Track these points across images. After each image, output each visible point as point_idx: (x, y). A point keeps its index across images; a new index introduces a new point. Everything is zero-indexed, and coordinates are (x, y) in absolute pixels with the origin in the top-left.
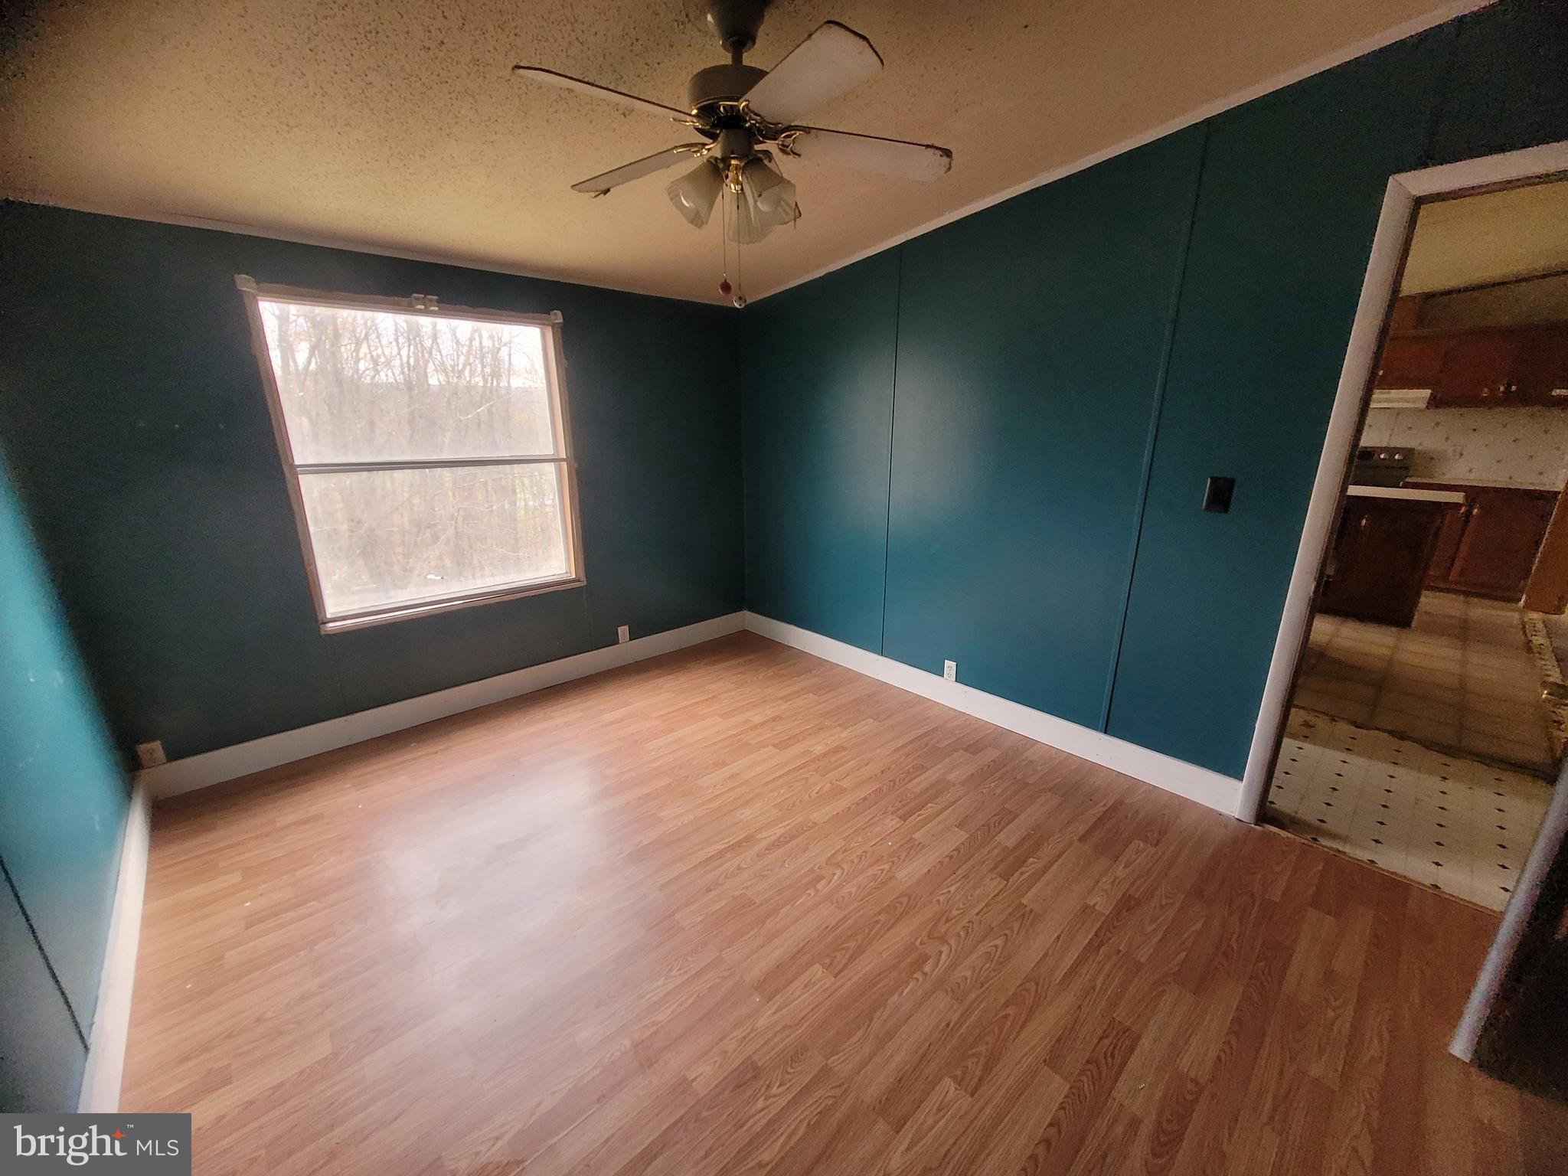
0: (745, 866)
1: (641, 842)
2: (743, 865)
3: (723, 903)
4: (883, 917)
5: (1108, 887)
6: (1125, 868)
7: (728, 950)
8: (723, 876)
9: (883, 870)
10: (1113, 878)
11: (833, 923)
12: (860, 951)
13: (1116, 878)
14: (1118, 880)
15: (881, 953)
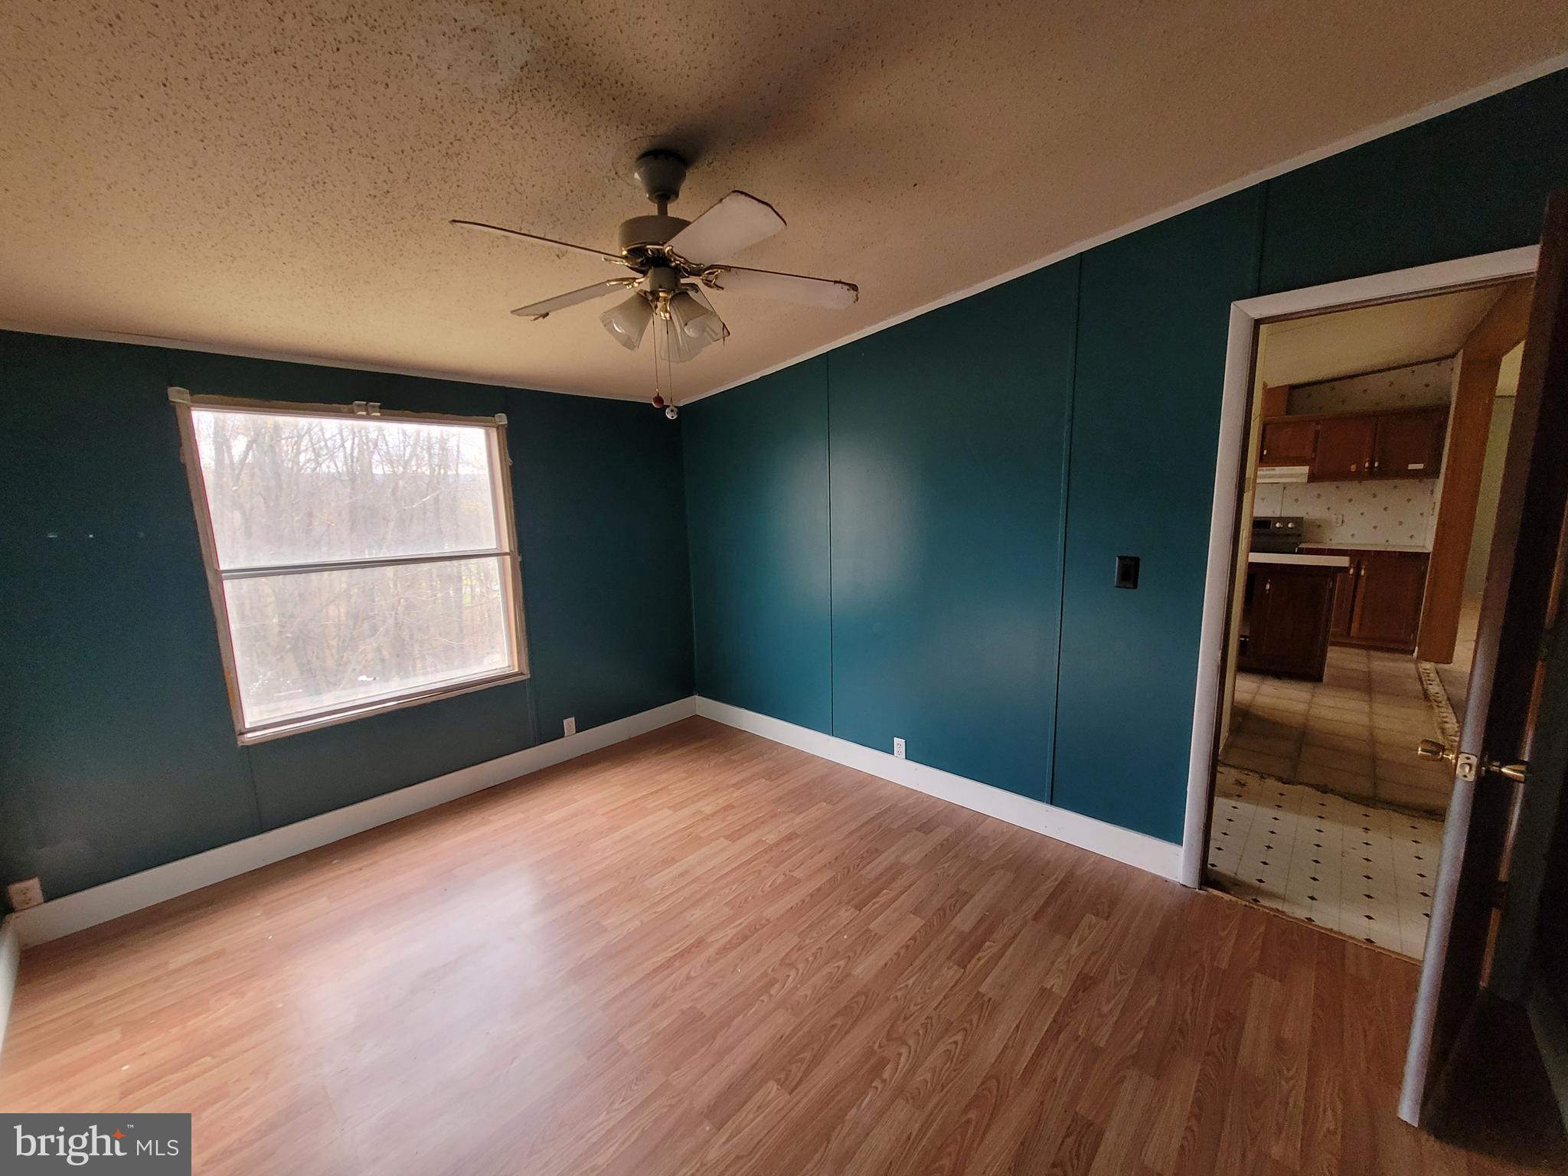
0: (695, 975)
1: (584, 955)
2: (693, 974)
3: (670, 1020)
4: (839, 1021)
5: (1064, 967)
6: (1079, 944)
7: (676, 1073)
8: (671, 989)
9: (838, 967)
10: (1068, 956)
11: (787, 1033)
12: (815, 1061)
13: (1071, 957)
14: (1074, 958)
15: (838, 1062)
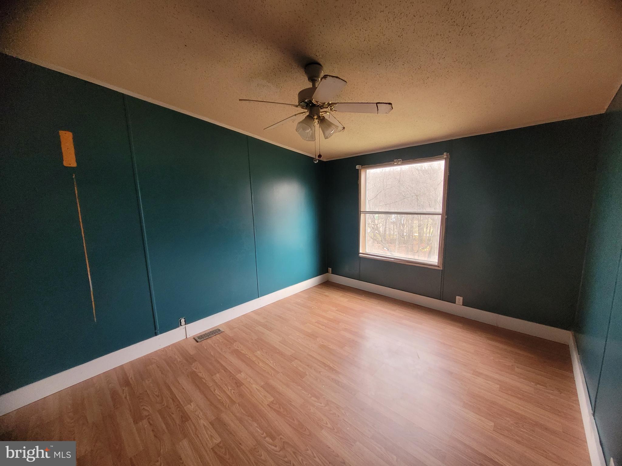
0: (322, 374)
2: (321, 373)
3: (302, 370)
4: (296, 422)
8: (315, 368)
9: (327, 424)
11: (292, 404)
12: (278, 413)
15: (277, 420)
